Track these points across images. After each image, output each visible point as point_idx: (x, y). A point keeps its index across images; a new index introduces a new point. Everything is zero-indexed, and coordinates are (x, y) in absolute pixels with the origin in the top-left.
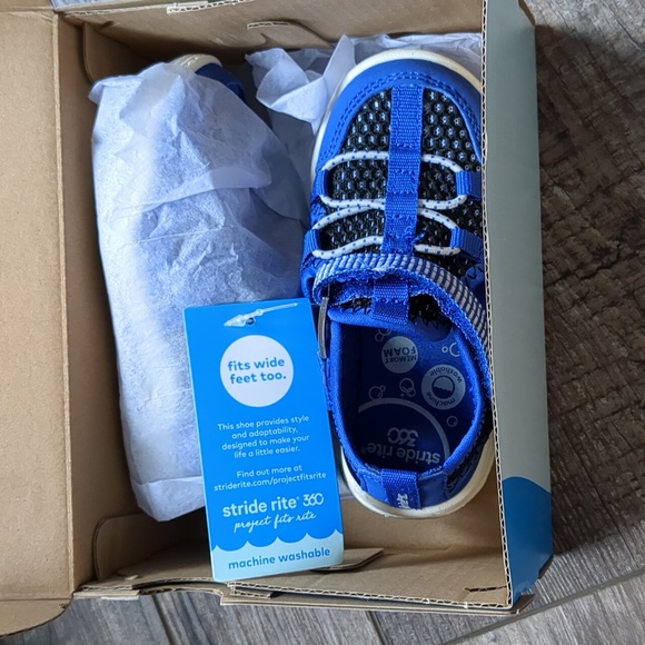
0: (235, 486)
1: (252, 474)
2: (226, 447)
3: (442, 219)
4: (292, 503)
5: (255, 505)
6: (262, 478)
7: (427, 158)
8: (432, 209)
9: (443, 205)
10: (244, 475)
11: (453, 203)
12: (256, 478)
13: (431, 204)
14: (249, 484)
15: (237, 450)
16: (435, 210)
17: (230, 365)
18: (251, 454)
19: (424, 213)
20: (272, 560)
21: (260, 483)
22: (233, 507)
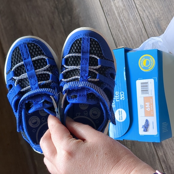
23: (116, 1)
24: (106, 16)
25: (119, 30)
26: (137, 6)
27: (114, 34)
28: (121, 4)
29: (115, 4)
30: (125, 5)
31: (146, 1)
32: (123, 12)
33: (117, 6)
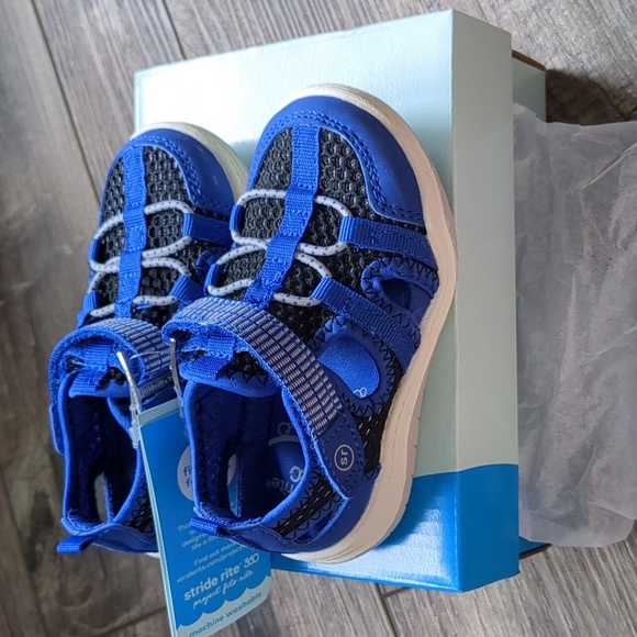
0: (194, 573)
1: (206, 558)
2: (185, 544)
3: (316, 265)
4: (237, 569)
5: (209, 582)
6: (214, 558)
7: (320, 200)
8: (309, 254)
9: (320, 251)
10: (200, 561)
11: (331, 250)
12: (209, 560)
13: (309, 249)
14: (204, 568)
15: (194, 543)
16: (312, 255)
17: (185, 471)
18: (205, 542)
19: (299, 257)
20: (221, 619)
21: (212, 563)
22: (192, 590)
23: (96, 12)
24: (62, 78)
25: (110, 142)
26: (179, 29)
27: (94, 159)
28: (115, 22)
29: (93, 25)
30: (130, 23)
31: (212, 4)
32: (124, 60)
33: (102, 31)
